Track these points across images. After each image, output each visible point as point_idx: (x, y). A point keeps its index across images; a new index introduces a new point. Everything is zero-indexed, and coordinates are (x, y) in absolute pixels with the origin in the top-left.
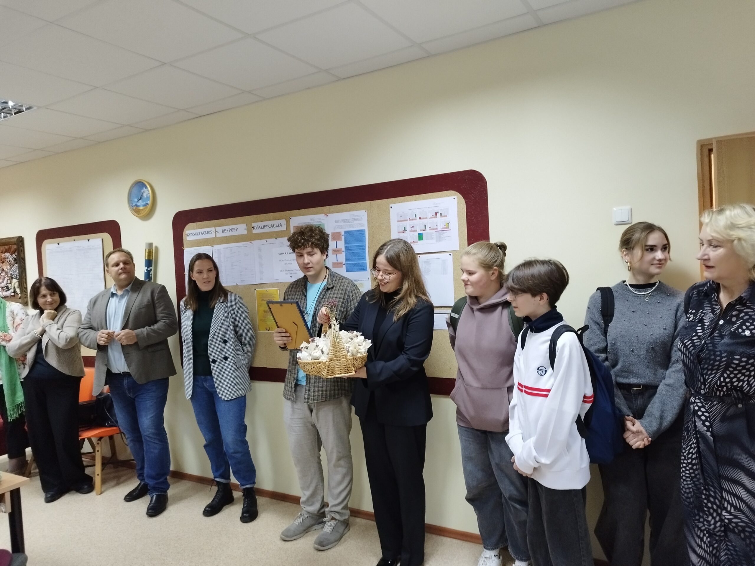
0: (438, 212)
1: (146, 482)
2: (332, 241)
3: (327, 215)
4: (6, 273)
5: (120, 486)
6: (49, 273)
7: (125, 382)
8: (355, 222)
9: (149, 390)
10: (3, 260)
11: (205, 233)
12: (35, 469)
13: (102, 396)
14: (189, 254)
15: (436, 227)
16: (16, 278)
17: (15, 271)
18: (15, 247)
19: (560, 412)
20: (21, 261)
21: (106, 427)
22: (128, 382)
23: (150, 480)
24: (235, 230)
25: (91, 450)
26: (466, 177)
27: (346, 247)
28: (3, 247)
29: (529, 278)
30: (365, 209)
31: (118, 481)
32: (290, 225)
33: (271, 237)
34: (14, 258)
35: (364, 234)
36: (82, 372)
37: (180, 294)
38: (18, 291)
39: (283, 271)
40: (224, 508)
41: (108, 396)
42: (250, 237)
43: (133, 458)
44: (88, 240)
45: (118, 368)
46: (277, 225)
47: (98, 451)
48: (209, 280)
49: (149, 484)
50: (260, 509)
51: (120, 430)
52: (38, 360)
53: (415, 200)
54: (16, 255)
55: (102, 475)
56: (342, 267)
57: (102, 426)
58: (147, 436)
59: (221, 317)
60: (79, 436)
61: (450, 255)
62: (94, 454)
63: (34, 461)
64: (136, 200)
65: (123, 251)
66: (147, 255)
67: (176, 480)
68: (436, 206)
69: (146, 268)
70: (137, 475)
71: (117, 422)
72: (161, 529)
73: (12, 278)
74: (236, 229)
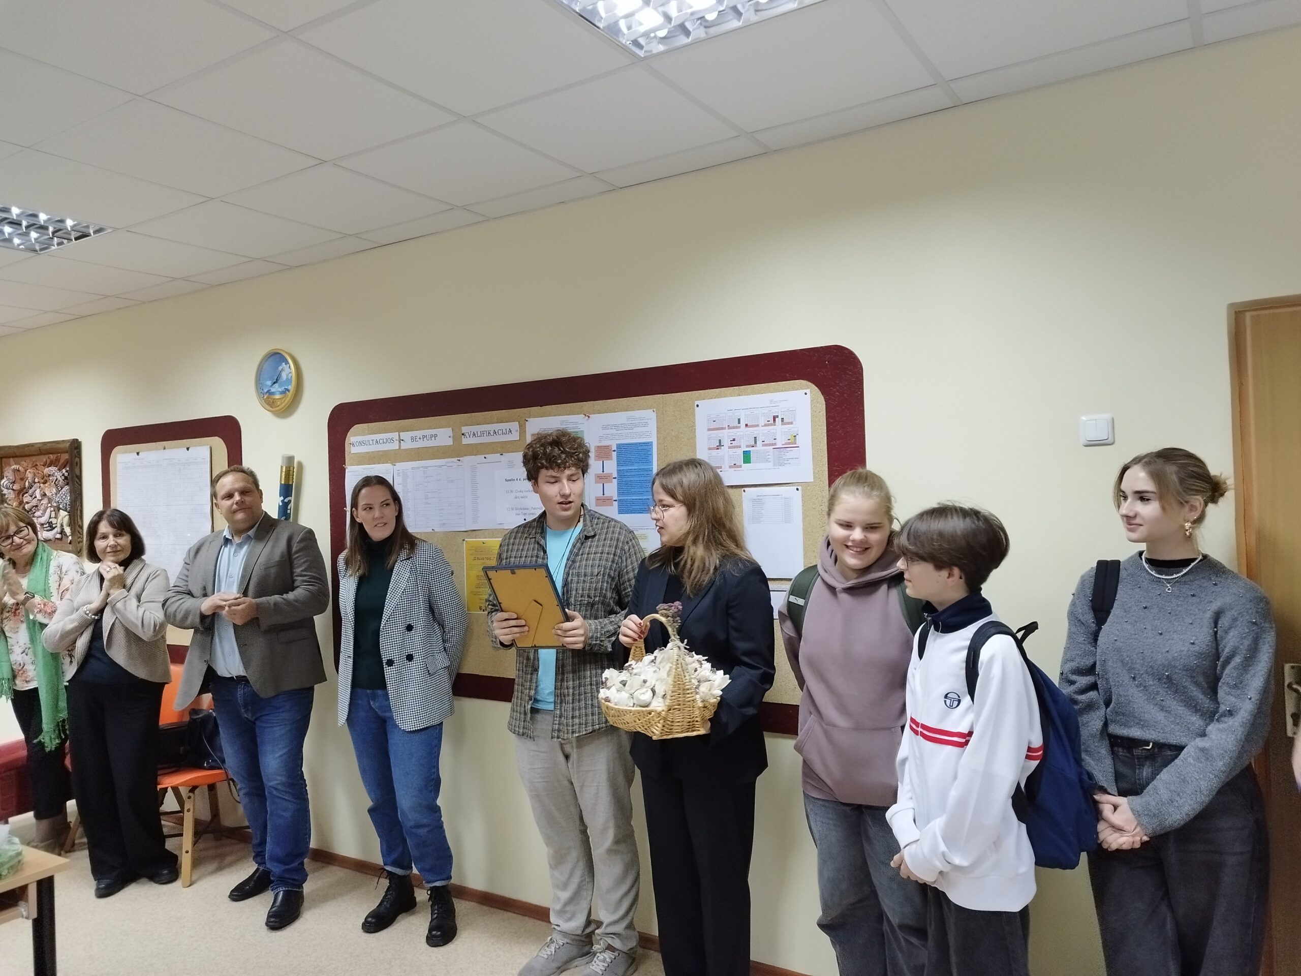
0: (777, 416)
1: (267, 868)
2: (596, 460)
3: (589, 417)
4: (50, 501)
5: (226, 872)
6: (119, 503)
7: (240, 692)
8: (636, 430)
9: (280, 708)
10: (45, 478)
11: (381, 441)
12: (81, 837)
13: (198, 715)
14: (353, 476)
15: (774, 442)
16: (66, 510)
17: (64, 497)
18: (65, 457)
19: (988, 777)
20: (74, 481)
21: (203, 768)
22: (244, 694)
23: (275, 864)
24: (433, 438)
25: (178, 808)
26: (827, 357)
27: (619, 471)
28: (47, 456)
29: (935, 537)
30: (654, 408)
31: (221, 863)
32: (525, 431)
33: (494, 452)
34: (63, 475)
35: (651, 450)
36: (167, 673)
37: (337, 546)
38: (68, 530)
39: (513, 509)
40: (399, 917)
41: (210, 715)
42: (457, 451)
43: (247, 823)
44: (188, 449)
45: (229, 669)
46: (504, 431)
47: (188, 810)
48: (384, 520)
49: (272, 871)
50: (460, 922)
51: (227, 776)
52: (94, 652)
53: (739, 395)
54: (67, 471)
55: (193, 851)
56: (612, 505)
57: (199, 767)
58: (274, 788)
59: (403, 585)
60: (157, 784)
61: (797, 489)
62: (182, 814)
63: (80, 823)
64: (269, 383)
65: (243, 471)
66: (283, 477)
67: (319, 864)
68: (774, 405)
69: (282, 498)
70: (253, 854)
71: (223, 761)
72: (289, 952)
73: (59, 509)
74: (436, 436)
